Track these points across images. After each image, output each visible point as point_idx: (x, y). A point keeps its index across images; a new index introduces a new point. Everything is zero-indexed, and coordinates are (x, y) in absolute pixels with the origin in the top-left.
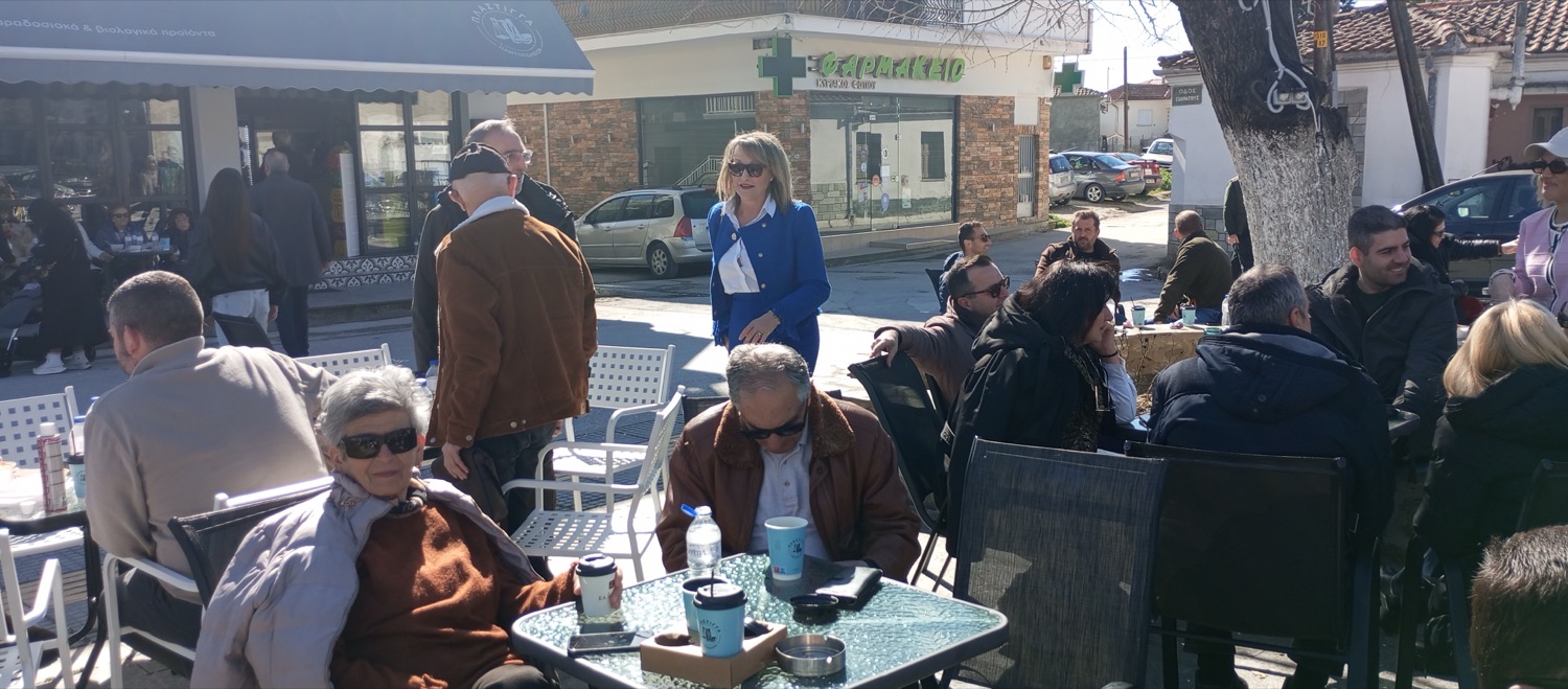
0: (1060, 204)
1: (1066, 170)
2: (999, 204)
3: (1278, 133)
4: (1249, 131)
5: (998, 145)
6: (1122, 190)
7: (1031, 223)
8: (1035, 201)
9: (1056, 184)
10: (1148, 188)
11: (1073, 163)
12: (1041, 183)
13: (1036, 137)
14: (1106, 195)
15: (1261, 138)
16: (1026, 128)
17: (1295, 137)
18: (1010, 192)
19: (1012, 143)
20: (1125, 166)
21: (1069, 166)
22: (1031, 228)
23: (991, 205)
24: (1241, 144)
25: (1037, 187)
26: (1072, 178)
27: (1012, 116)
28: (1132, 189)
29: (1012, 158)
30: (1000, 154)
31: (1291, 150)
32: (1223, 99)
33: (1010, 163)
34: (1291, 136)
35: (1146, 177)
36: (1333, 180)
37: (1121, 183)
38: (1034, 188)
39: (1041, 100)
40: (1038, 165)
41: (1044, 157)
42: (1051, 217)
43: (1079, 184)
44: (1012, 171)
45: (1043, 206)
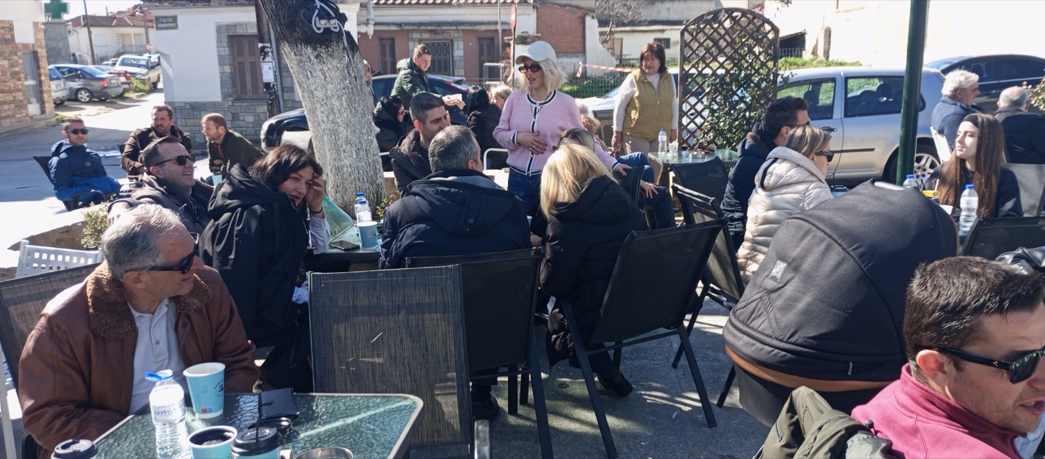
0: (60, 104)
1: (58, 78)
2: (12, 105)
3: (321, 47)
4: (301, 45)
5: (5, 59)
6: (106, 93)
7: (41, 120)
8: (42, 103)
9: (56, 89)
10: (125, 91)
11: (63, 73)
12: (45, 88)
13: (35, 53)
14: (94, 97)
15: (309, 50)
16: (25, 46)
17: (331, 50)
18: (20, 96)
19: (16, 58)
20: (105, 75)
21: (60, 76)
22: (43, 124)
23: (6, 107)
24: (295, 54)
25: (42, 92)
26: (65, 84)
27: (13, 36)
28: (114, 92)
29: (17, 69)
30: (7, 66)
31: (329, 58)
32: (280, 23)
33: (16, 73)
34: (329, 49)
35: (123, 83)
36: (356, 78)
37: (105, 88)
38: (39, 92)
39: (36, 24)
40: (40, 75)
41: (44, 68)
42: (57, 115)
43: (70, 89)
44: (19, 80)
45: (49, 106)
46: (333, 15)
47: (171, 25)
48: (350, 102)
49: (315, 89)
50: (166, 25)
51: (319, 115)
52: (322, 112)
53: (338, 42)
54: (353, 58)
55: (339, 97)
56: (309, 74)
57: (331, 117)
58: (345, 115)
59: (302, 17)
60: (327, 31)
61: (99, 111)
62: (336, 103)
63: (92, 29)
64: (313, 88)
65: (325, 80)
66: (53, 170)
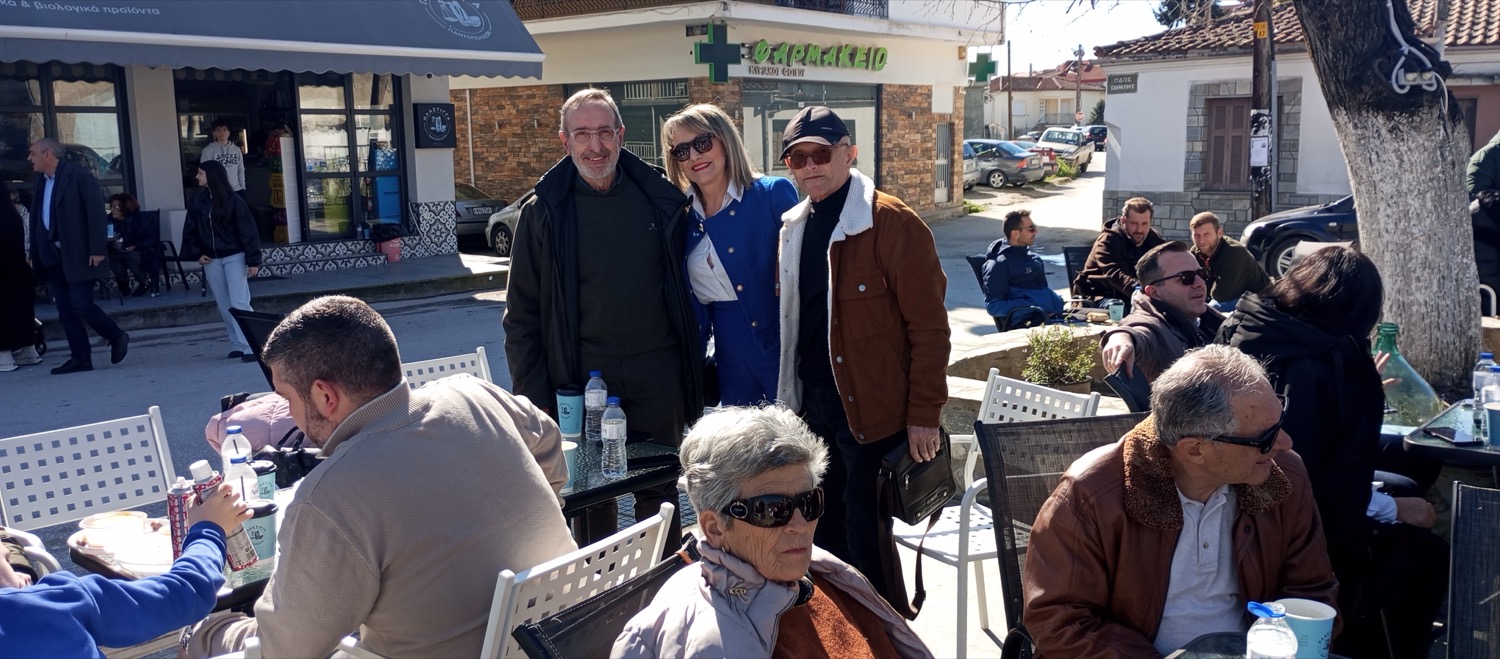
0: (969, 190)
1: (970, 157)
2: (918, 189)
3: (1400, 115)
4: (1368, 112)
5: (918, 133)
6: (1023, 176)
7: (947, 208)
8: (950, 187)
9: (968, 171)
10: (1047, 174)
11: (976, 151)
12: (956, 169)
13: (952, 125)
14: (1008, 181)
15: (1381, 120)
16: (942, 116)
17: (1418, 119)
18: (928, 178)
19: (930, 131)
20: (1025, 153)
21: (973, 153)
22: (948, 213)
23: (911, 191)
24: (1355, 126)
25: (952, 174)
26: (977, 165)
27: (930, 104)
28: (1032, 176)
29: (929, 145)
30: (919, 141)
31: (1413, 133)
32: (1337, 79)
33: (928, 150)
34: (1415, 118)
35: (1045, 164)
36: (1453, 164)
37: (1023, 170)
38: (949, 173)
39: (956, 90)
40: (953, 152)
41: (959, 145)
42: (965, 203)
43: (982, 170)
44: (930, 158)
45: (958, 192)
46: (1429, 65)
47: (1128, 87)
48: (1439, 202)
49: (1381, 180)
50: (1121, 87)
51: (1382, 221)
52: (1388, 216)
53: (1431, 107)
54: (1453, 132)
55: (1422, 194)
56: (1374, 157)
57: (1401, 226)
58: (1428, 222)
59: (1377, 70)
60: (1416, 90)
61: (1013, 200)
62: (1414, 203)
63: (1013, 94)
64: (1377, 177)
65: (1400, 166)
66: (987, 277)
